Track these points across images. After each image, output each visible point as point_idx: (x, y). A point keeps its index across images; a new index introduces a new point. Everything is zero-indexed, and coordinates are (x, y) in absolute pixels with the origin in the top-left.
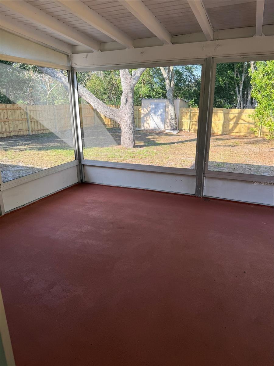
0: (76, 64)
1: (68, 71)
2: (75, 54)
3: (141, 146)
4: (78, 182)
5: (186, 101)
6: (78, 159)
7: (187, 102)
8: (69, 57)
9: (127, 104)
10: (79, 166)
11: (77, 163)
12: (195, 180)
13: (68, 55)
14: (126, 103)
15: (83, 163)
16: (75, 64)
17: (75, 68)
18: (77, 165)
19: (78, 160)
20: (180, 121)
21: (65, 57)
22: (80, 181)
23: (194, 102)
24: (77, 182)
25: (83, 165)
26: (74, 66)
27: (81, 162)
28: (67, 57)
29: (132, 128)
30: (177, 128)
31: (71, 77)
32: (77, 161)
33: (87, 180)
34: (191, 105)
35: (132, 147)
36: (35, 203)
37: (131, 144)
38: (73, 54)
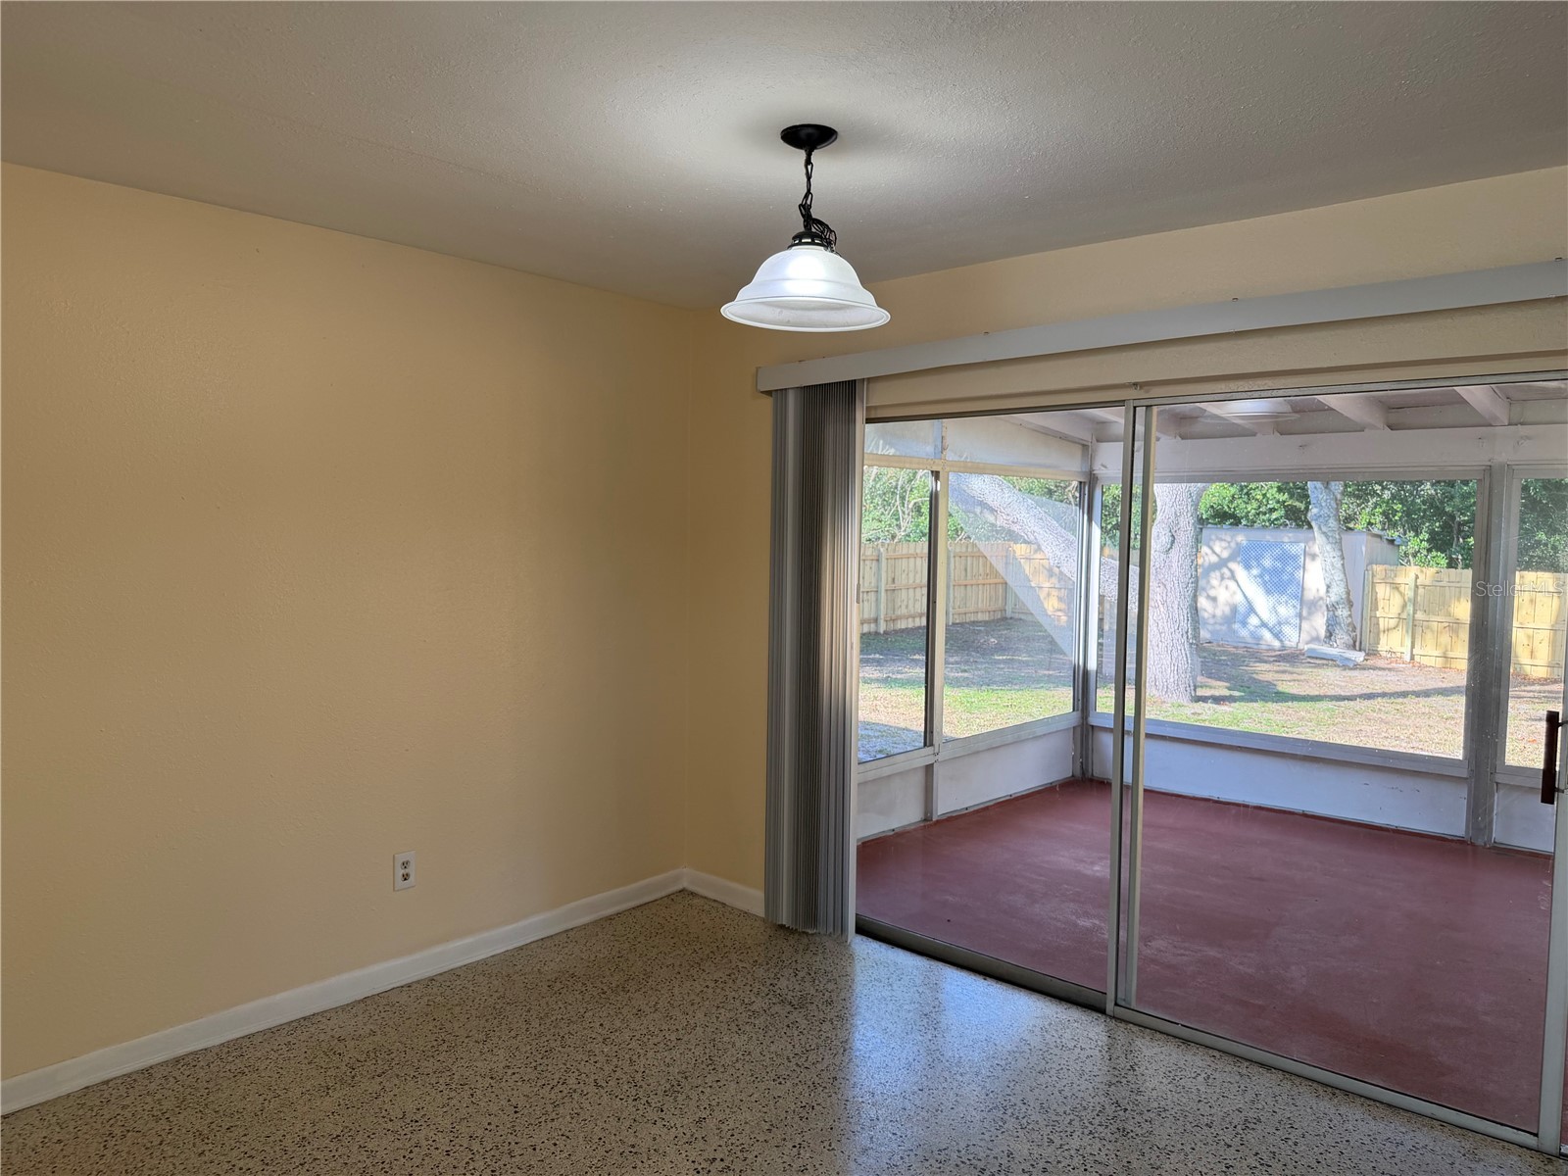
0: (1105, 467)
1: (1081, 483)
2: (1102, 442)
3: (1218, 700)
4: (1073, 776)
5: (1392, 542)
6: (1080, 708)
7: (1396, 543)
8: (1088, 449)
9: (1172, 551)
10: (1082, 728)
11: (1075, 719)
12: (1463, 792)
13: (1085, 447)
14: (1171, 548)
15: (1093, 721)
16: (1103, 465)
17: (1099, 476)
18: (1074, 728)
19: (1079, 712)
20: (1367, 614)
21: (1078, 451)
22: (1078, 773)
23: (1425, 544)
24: (1071, 774)
25: (1092, 726)
26: (1099, 470)
27: (1086, 718)
28: (1083, 451)
29: (1187, 633)
30: (1355, 642)
31: (1086, 496)
32: (1077, 714)
33: (1097, 773)
34: (1414, 556)
35: (1185, 700)
36: (987, 808)
37: (1182, 689)
38: (1098, 441)
